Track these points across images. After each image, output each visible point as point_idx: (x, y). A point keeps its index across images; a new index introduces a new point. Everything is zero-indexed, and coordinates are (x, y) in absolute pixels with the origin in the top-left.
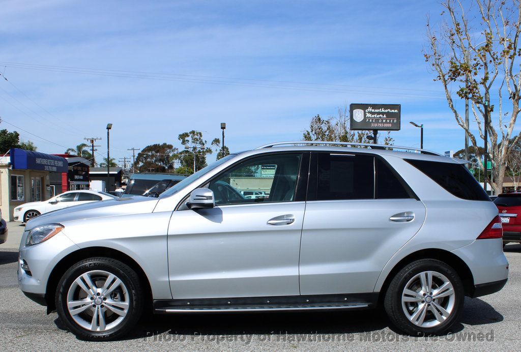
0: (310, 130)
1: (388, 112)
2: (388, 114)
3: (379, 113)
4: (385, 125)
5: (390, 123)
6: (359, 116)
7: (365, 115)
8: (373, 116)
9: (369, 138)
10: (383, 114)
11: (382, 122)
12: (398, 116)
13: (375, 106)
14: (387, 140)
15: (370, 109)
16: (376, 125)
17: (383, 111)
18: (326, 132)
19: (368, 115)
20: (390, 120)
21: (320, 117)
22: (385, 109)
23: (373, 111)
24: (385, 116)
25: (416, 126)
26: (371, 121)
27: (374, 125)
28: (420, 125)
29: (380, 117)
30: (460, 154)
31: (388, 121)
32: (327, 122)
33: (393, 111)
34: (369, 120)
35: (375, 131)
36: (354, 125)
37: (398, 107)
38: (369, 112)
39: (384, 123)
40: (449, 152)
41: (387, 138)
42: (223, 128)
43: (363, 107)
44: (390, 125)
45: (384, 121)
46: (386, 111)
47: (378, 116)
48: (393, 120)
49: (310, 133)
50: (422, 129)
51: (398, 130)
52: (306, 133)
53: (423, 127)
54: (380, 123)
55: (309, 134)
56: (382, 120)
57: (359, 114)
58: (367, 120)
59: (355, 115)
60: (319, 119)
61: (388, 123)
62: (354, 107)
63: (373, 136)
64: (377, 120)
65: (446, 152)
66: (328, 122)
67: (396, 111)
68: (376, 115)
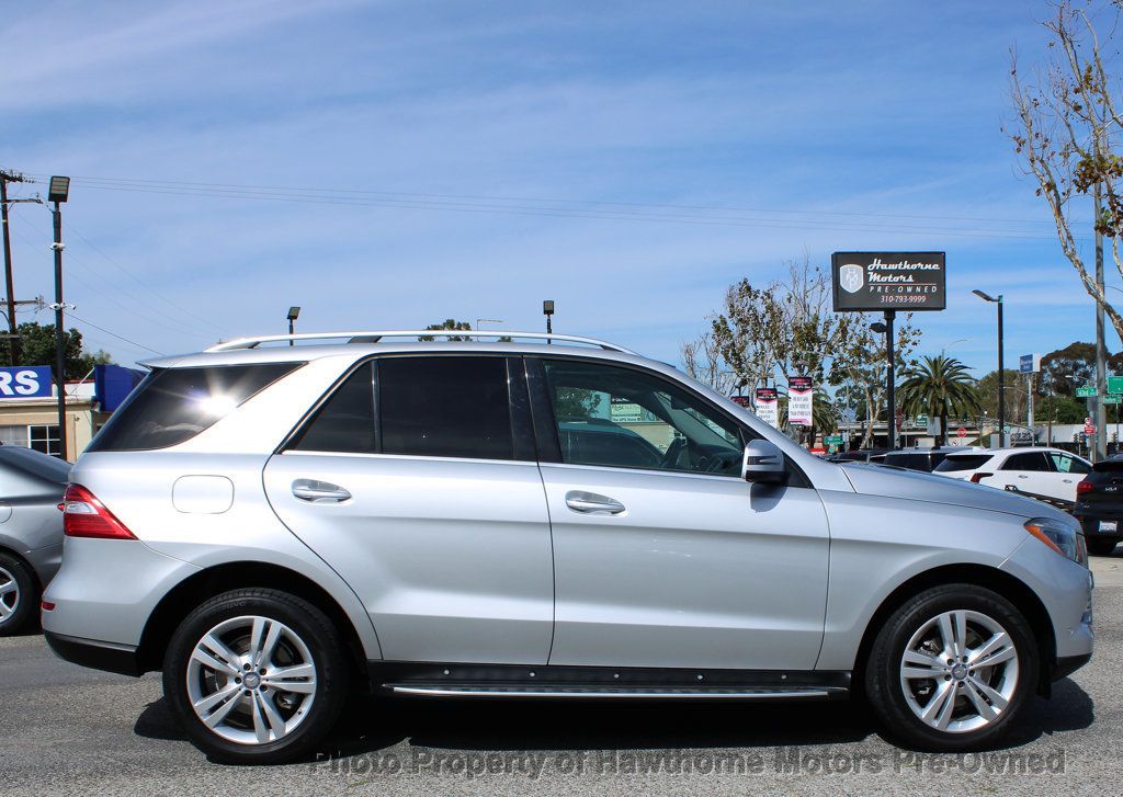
0: (726, 314)
1: (918, 269)
2: (917, 274)
3: (896, 273)
4: (912, 299)
5: (922, 293)
6: (852, 278)
7: (866, 276)
8: (884, 279)
9: (877, 327)
10: (906, 273)
11: (905, 293)
12: (939, 278)
13: (887, 257)
14: (905, 333)
15: (877, 264)
16: (891, 299)
17: (907, 266)
18: (764, 316)
19: (874, 277)
20: (923, 288)
21: (750, 283)
22: (910, 263)
23: (884, 267)
24: (911, 279)
25: (988, 298)
26: (879, 289)
27: (888, 300)
28: (996, 297)
29: (900, 281)
30: (1053, 362)
31: (918, 289)
32: (766, 294)
33: (928, 267)
34: (876, 287)
35: (890, 313)
36: (842, 300)
37: (938, 257)
38: (875, 271)
39: (909, 294)
40: (1030, 357)
41: (906, 328)
42: (549, 311)
43: (863, 258)
44: (922, 299)
45: (909, 289)
46: (914, 267)
47: (896, 279)
48: (930, 288)
49: (728, 320)
50: (1000, 306)
51: (940, 309)
52: (719, 321)
53: (1004, 301)
54: (900, 294)
55: (724, 322)
56: (905, 287)
57: (852, 276)
58: (872, 288)
59: (845, 276)
60: (749, 288)
61: (918, 294)
62: (839, 259)
63: (885, 323)
64: (893, 288)
65: (1023, 358)
66: (768, 295)
67: (936, 267)
68: (891, 277)
